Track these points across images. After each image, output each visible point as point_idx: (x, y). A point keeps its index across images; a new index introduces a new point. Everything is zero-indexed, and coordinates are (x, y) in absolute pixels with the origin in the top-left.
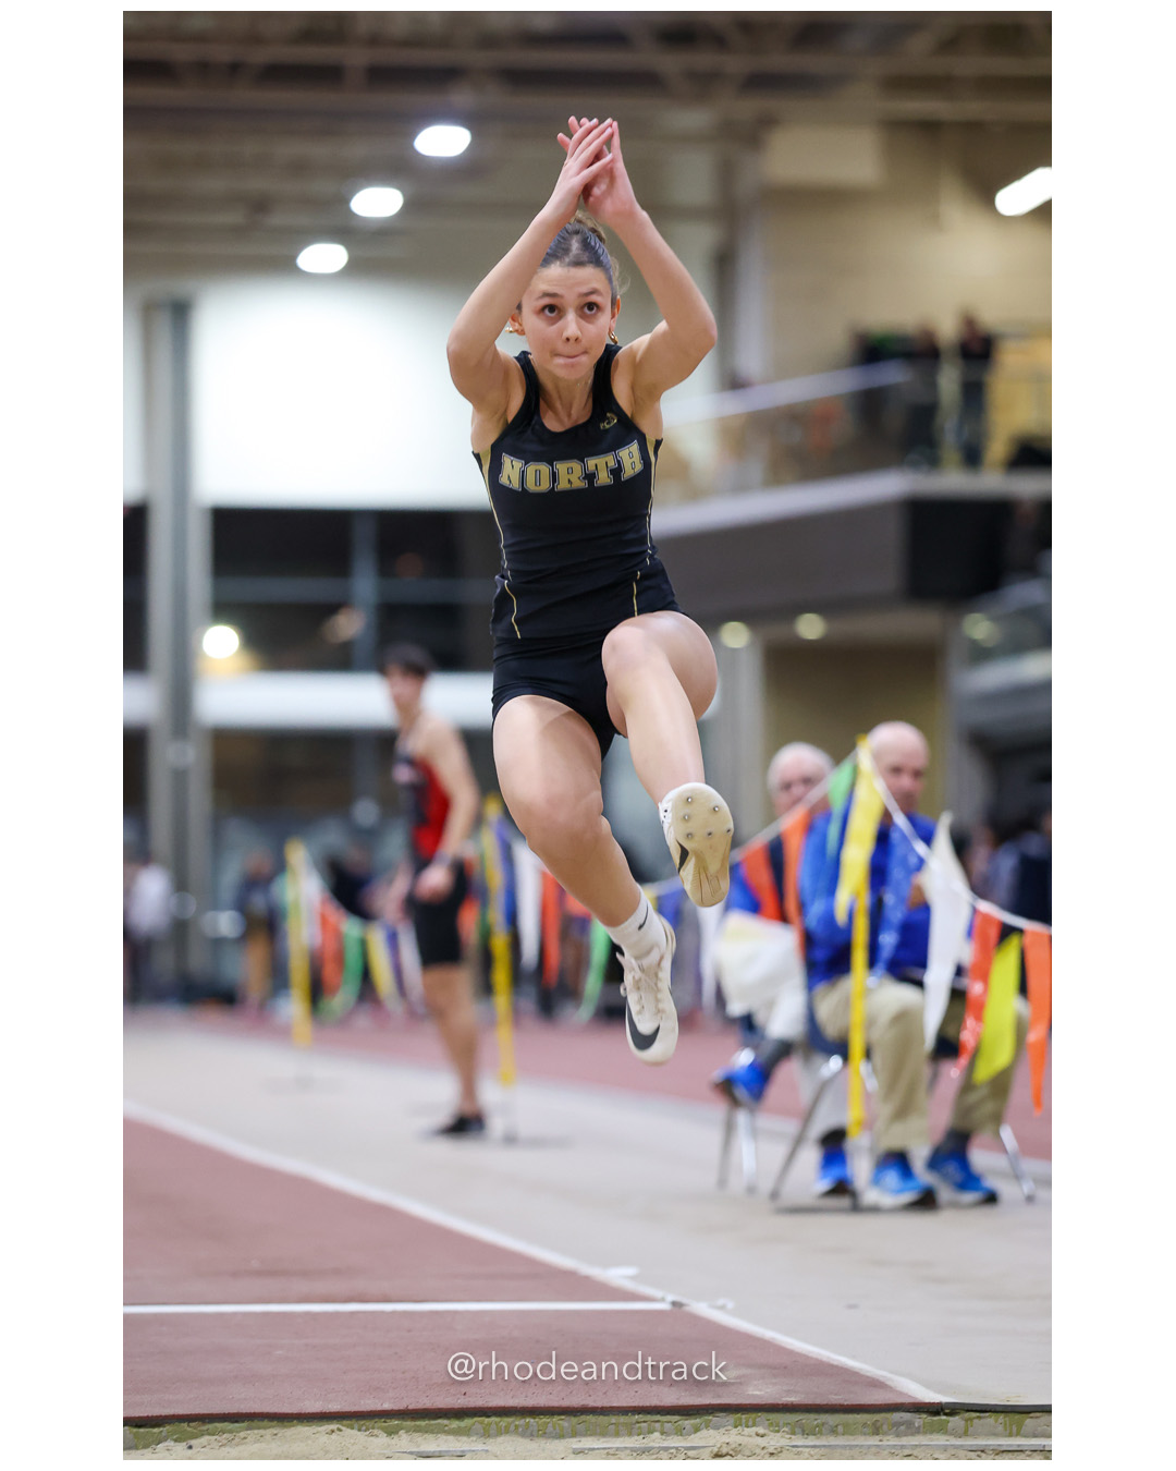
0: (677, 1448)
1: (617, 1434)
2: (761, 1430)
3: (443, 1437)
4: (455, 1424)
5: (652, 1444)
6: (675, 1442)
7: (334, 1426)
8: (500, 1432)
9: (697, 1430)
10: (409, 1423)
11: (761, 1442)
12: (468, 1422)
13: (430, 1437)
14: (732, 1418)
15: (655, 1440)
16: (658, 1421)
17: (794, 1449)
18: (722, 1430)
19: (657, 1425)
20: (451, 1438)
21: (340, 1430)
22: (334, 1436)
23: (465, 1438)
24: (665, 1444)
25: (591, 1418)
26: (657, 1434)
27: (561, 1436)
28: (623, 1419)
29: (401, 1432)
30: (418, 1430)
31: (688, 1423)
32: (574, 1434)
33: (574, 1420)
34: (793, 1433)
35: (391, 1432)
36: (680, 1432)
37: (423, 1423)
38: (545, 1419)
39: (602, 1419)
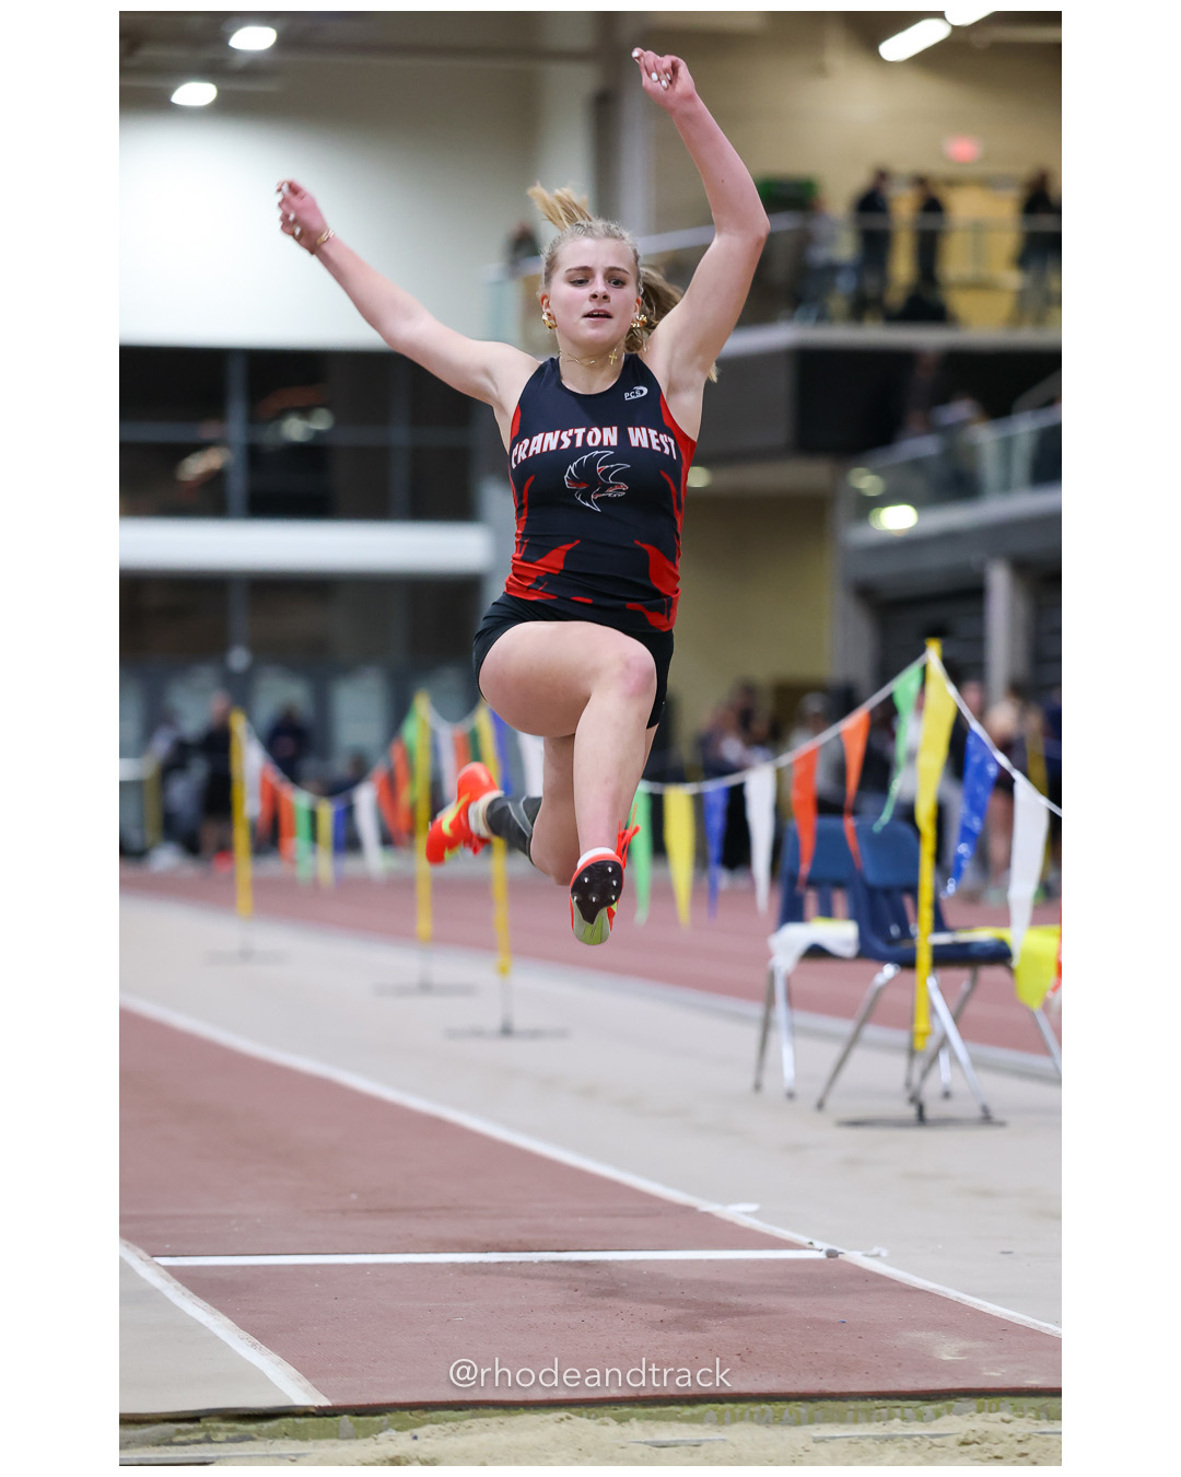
0: (921, 1436)
1: (856, 1421)
2: (1007, 1416)
3: (675, 1425)
4: (687, 1411)
5: (894, 1432)
6: (916, 1429)
7: (563, 1414)
8: (735, 1419)
9: (938, 1415)
10: (640, 1411)
11: (1008, 1428)
12: (700, 1409)
13: (662, 1424)
14: (973, 1403)
15: (896, 1427)
16: (898, 1407)
17: (1043, 1436)
18: (966, 1416)
19: (897, 1411)
20: (684, 1426)
21: (569, 1418)
22: (564, 1425)
23: (698, 1426)
24: (909, 1432)
25: (829, 1404)
26: (897, 1421)
27: (798, 1423)
28: (862, 1405)
29: (633, 1420)
30: (649, 1417)
31: (929, 1408)
32: (812, 1421)
33: (811, 1406)
34: (1038, 1418)
35: (621, 1420)
36: (921, 1418)
37: (654, 1410)
38: (781, 1406)
39: (839, 1405)
